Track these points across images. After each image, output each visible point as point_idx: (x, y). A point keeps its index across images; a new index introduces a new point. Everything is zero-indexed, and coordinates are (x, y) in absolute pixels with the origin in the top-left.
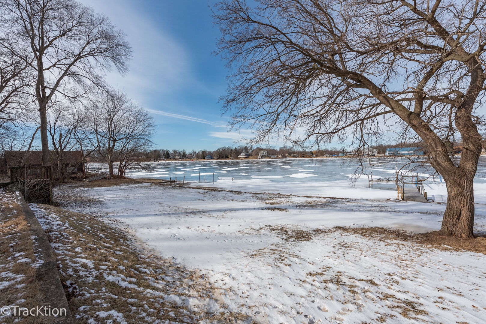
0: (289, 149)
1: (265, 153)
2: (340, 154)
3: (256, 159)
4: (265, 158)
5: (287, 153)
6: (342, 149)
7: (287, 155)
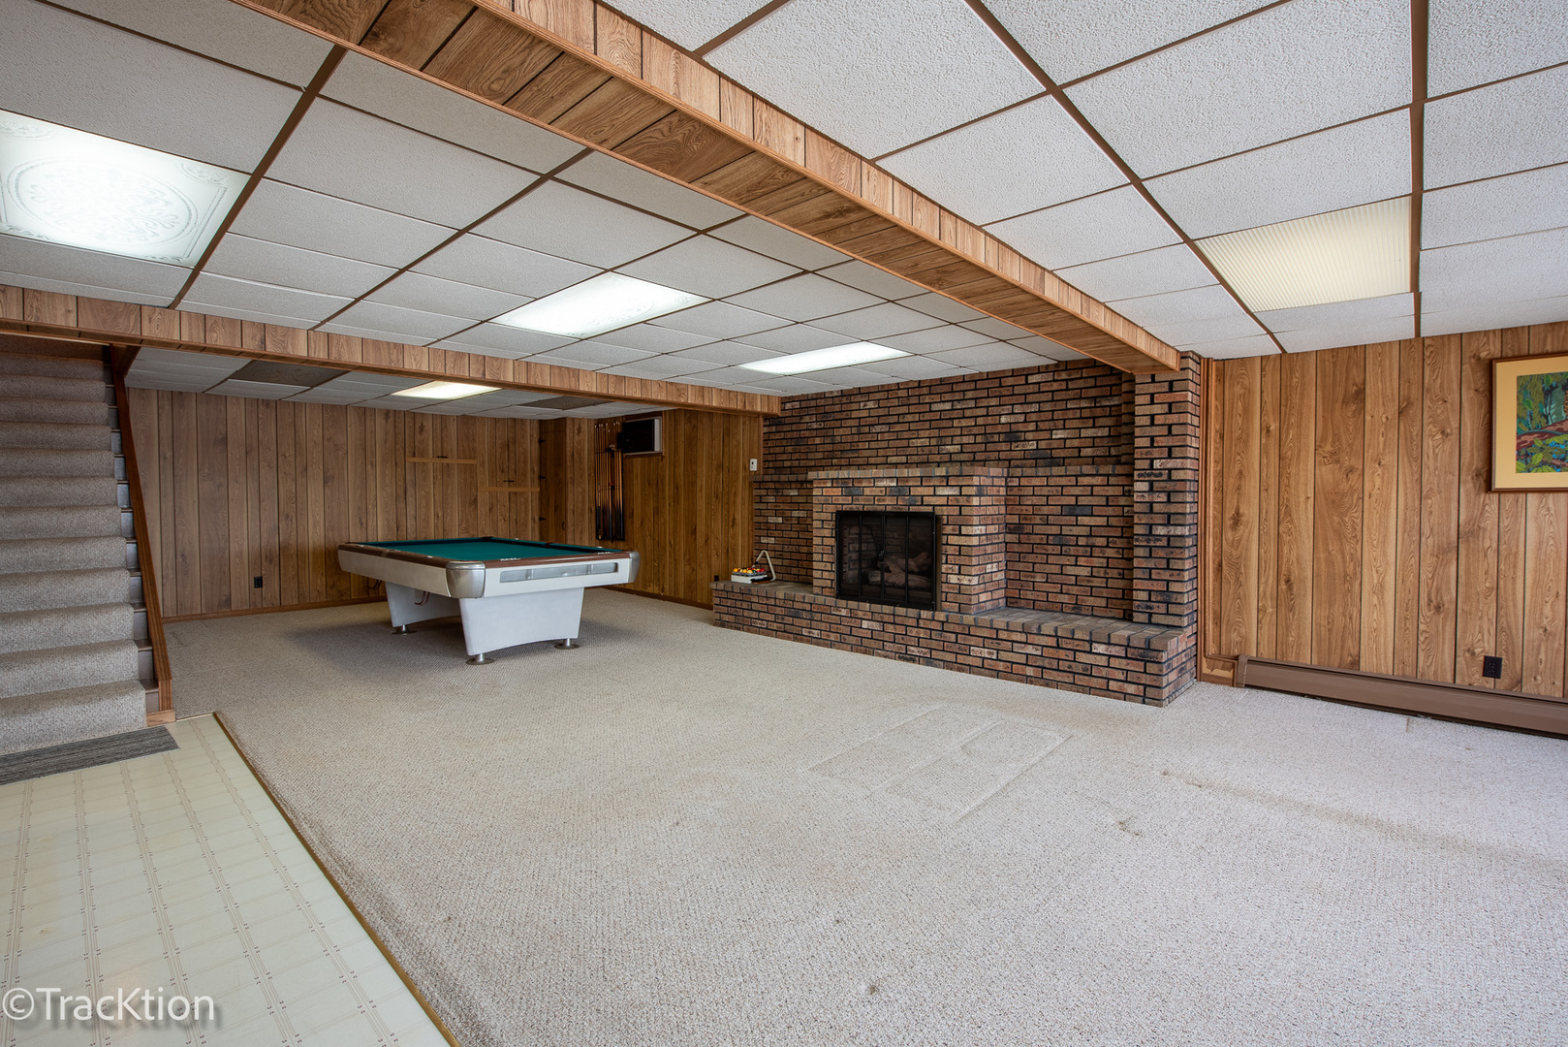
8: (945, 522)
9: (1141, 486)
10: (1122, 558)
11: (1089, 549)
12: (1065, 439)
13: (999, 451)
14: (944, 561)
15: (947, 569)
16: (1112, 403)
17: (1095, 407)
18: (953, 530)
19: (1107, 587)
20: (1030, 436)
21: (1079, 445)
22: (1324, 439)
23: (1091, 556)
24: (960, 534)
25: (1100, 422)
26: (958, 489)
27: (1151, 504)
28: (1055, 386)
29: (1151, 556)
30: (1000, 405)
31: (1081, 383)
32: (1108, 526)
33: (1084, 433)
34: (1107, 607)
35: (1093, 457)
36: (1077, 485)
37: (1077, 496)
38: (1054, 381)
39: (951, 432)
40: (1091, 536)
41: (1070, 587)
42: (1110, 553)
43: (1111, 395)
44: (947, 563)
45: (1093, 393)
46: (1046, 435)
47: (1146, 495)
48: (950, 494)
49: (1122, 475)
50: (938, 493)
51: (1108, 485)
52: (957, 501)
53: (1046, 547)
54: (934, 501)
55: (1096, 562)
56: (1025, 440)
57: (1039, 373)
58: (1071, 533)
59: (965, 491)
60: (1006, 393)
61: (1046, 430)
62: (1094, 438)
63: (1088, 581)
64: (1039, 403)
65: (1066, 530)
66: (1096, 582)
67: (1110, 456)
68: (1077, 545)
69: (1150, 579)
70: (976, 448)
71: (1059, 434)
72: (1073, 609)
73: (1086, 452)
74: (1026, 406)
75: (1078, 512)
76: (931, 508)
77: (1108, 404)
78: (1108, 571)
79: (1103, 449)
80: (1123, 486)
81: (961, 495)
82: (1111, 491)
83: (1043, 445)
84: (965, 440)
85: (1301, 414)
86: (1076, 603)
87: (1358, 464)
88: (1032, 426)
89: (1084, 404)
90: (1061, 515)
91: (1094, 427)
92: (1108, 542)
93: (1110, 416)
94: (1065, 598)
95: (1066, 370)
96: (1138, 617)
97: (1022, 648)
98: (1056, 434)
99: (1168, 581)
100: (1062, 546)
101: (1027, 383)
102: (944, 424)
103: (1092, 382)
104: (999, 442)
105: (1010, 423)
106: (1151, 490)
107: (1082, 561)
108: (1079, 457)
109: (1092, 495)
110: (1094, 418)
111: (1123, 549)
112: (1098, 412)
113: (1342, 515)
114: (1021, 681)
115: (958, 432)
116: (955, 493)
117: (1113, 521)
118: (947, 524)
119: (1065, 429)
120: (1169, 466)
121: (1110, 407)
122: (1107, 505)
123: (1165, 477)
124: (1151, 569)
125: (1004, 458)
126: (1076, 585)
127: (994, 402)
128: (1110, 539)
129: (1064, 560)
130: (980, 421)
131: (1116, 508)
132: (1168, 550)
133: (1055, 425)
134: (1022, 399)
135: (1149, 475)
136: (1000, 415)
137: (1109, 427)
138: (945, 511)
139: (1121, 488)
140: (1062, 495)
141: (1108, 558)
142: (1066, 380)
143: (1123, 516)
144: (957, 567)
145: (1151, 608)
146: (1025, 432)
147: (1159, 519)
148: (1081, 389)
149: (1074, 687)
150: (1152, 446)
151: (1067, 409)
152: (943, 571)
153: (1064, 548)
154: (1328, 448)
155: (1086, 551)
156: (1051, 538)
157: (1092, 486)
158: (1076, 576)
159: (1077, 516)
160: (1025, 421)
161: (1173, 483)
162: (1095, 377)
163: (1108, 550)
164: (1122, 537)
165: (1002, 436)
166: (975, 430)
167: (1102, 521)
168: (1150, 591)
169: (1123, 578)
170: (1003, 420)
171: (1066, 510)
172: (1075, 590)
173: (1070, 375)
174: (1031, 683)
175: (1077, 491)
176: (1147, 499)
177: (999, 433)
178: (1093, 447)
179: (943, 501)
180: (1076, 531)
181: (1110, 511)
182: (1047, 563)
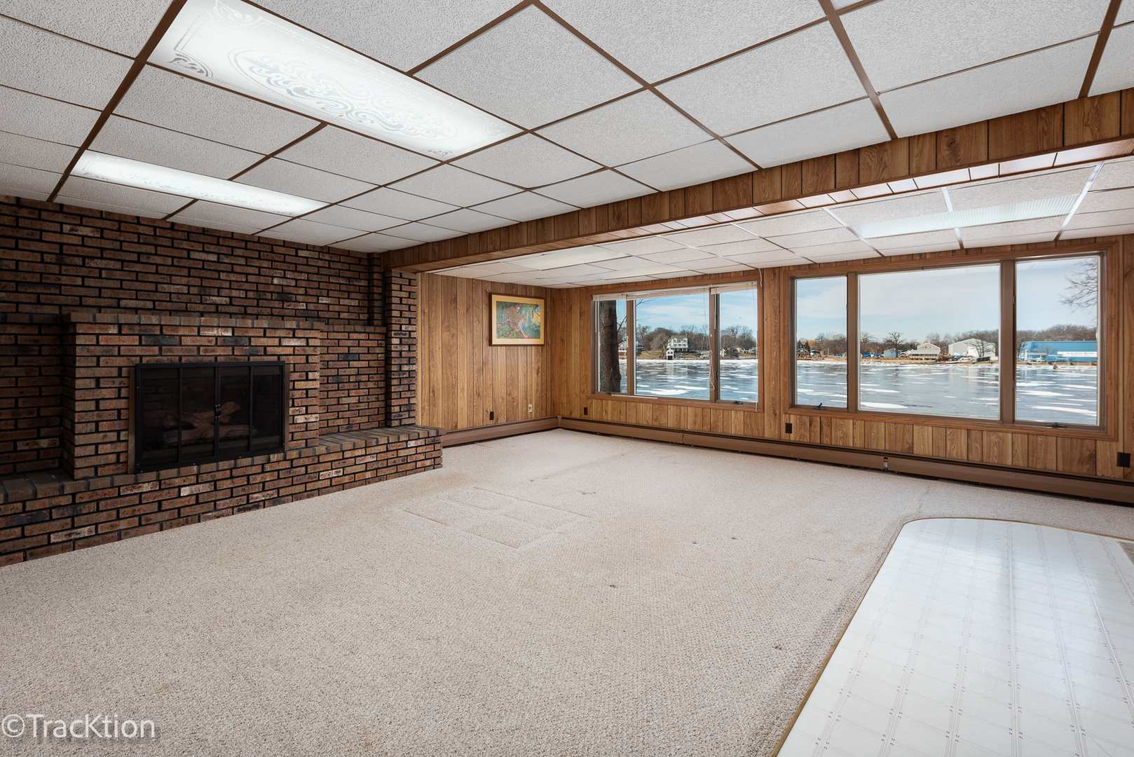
0: (743, 337)
1: (684, 344)
2: (887, 353)
3: (661, 358)
4: (684, 358)
5: (739, 346)
6: (893, 340)
7: (738, 349)
8: (292, 370)
9: (395, 341)
10: (378, 388)
11: (357, 384)
12: (329, 305)
13: (272, 308)
14: (290, 405)
15: (293, 411)
16: (360, 284)
17: (349, 284)
18: (300, 376)
19: (369, 408)
20: (300, 298)
21: (339, 310)
22: (445, 319)
23: (359, 389)
24: (307, 379)
25: (353, 295)
26: (304, 340)
27: (401, 352)
28: (320, 263)
29: (400, 384)
30: (271, 268)
31: (339, 266)
32: (369, 367)
33: (342, 302)
34: (369, 422)
35: (349, 319)
36: (349, 339)
37: (349, 347)
38: (319, 259)
39: (216, 284)
40: (358, 374)
41: (344, 413)
42: (370, 385)
43: (359, 279)
44: (293, 406)
45: (348, 274)
46: (314, 300)
47: (398, 346)
48: (296, 344)
49: (377, 333)
50: (284, 344)
51: (369, 339)
52: (304, 350)
53: (326, 385)
54: (279, 351)
55: (362, 392)
56: (296, 301)
57: (307, 250)
58: (345, 374)
59: (312, 342)
60: (278, 259)
61: (313, 296)
62: (349, 306)
63: (357, 406)
64: (308, 273)
65: (341, 372)
66: (362, 406)
67: (359, 320)
68: (349, 382)
69: (401, 398)
70: (247, 303)
71: (324, 300)
72: (347, 428)
73: (344, 315)
74: (296, 274)
75: (350, 358)
76: (276, 358)
77: (358, 284)
78: (369, 397)
79: (355, 315)
80: (378, 340)
81: (308, 345)
82: (371, 344)
83: (311, 307)
84: (235, 293)
85: (436, 305)
86: (349, 424)
87: (455, 332)
88: (302, 291)
89: (342, 281)
90: (338, 361)
91: (348, 298)
92: (369, 378)
93: (359, 292)
94: (340, 422)
95: (328, 253)
96: (395, 423)
97: (363, 460)
98: (322, 300)
99: (409, 398)
100: (338, 383)
101: (297, 255)
102: (208, 274)
103: (346, 267)
104: (272, 299)
105: (282, 286)
106: (401, 343)
107: (353, 393)
108: (339, 318)
109: (359, 346)
110: (349, 292)
111: (378, 381)
112: (352, 288)
113: (451, 356)
114: (362, 485)
115: (227, 285)
116: (302, 344)
117: (372, 364)
118: (294, 371)
119: (328, 296)
120: (410, 329)
121: (360, 286)
122: (368, 353)
123: (408, 336)
124: (400, 392)
125: (277, 314)
126: (349, 410)
127: (265, 264)
128: (370, 376)
129: (340, 394)
130: (252, 278)
131: (374, 355)
132: (409, 379)
133: (321, 293)
134: (293, 267)
135: (400, 334)
136: (273, 277)
137: (359, 300)
138: (292, 360)
139: (376, 342)
140: (339, 346)
141: (369, 389)
142: (329, 261)
143: (378, 360)
144: (304, 408)
145: (401, 416)
146: (296, 295)
147: (405, 361)
148: (340, 270)
149: (399, 474)
150: (401, 317)
151: (329, 282)
152: (290, 413)
153: (340, 385)
154: (446, 324)
155: (356, 386)
156: (330, 378)
157: (359, 340)
158: (349, 404)
159: (349, 361)
160: (296, 286)
161: (411, 340)
162: (349, 264)
163: (369, 383)
164: (377, 374)
165: (275, 296)
166: (246, 286)
167: (365, 364)
168: (400, 406)
169: (378, 401)
170: (276, 281)
171: (342, 357)
172: (347, 414)
173: (331, 257)
174: (369, 483)
175: (349, 343)
176: (398, 349)
177: (272, 293)
178: (349, 312)
179: (290, 351)
180: (348, 372)
181: (370, 357)
182: (328, 398)
